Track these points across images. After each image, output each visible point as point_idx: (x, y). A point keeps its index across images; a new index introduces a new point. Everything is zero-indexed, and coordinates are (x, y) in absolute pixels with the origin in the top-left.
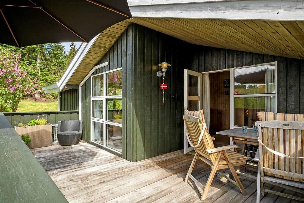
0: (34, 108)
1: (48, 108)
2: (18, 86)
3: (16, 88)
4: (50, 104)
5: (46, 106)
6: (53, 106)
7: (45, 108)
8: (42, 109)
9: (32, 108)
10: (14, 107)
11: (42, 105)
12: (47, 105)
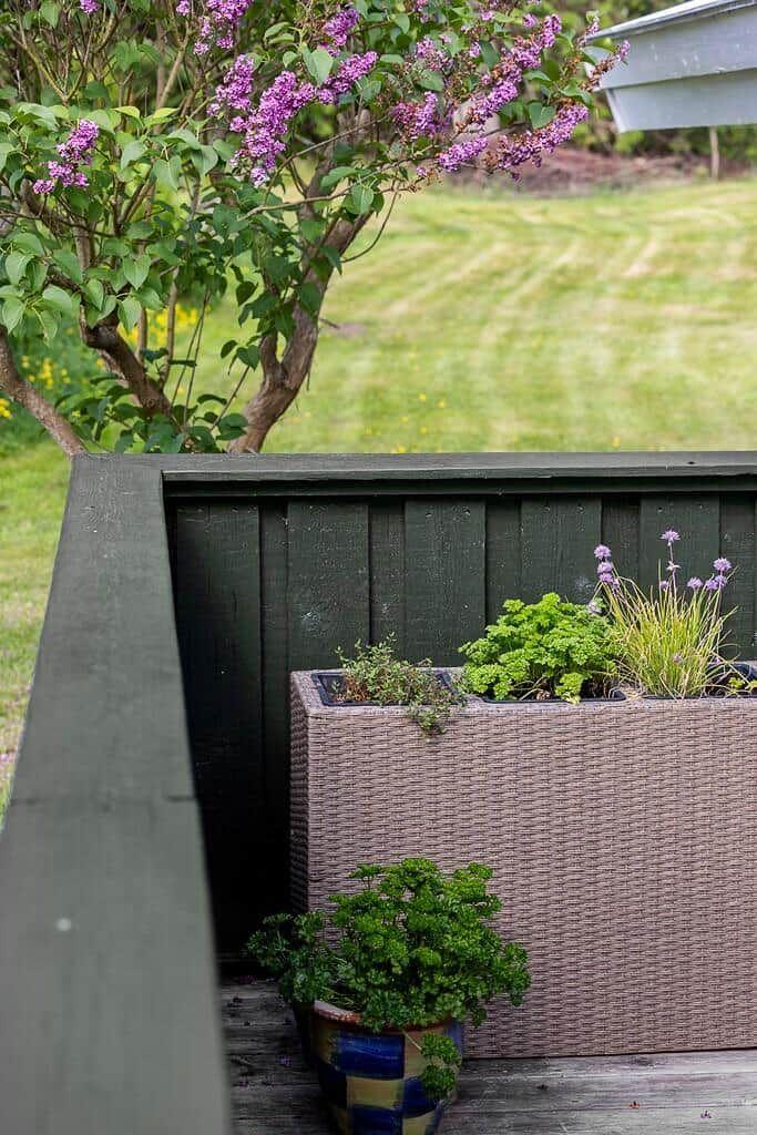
0: (450, 261)
1: (590, 270)
2: (322, 63)
3: (306, 90)
4: (608, 209)
5: (564, 244)
6: (646, 235)
7: (562, 271)
8: (527, 276)
9: (430, 259)
10: (282, 342)
11: (520, 229)
12: (572, 229)
